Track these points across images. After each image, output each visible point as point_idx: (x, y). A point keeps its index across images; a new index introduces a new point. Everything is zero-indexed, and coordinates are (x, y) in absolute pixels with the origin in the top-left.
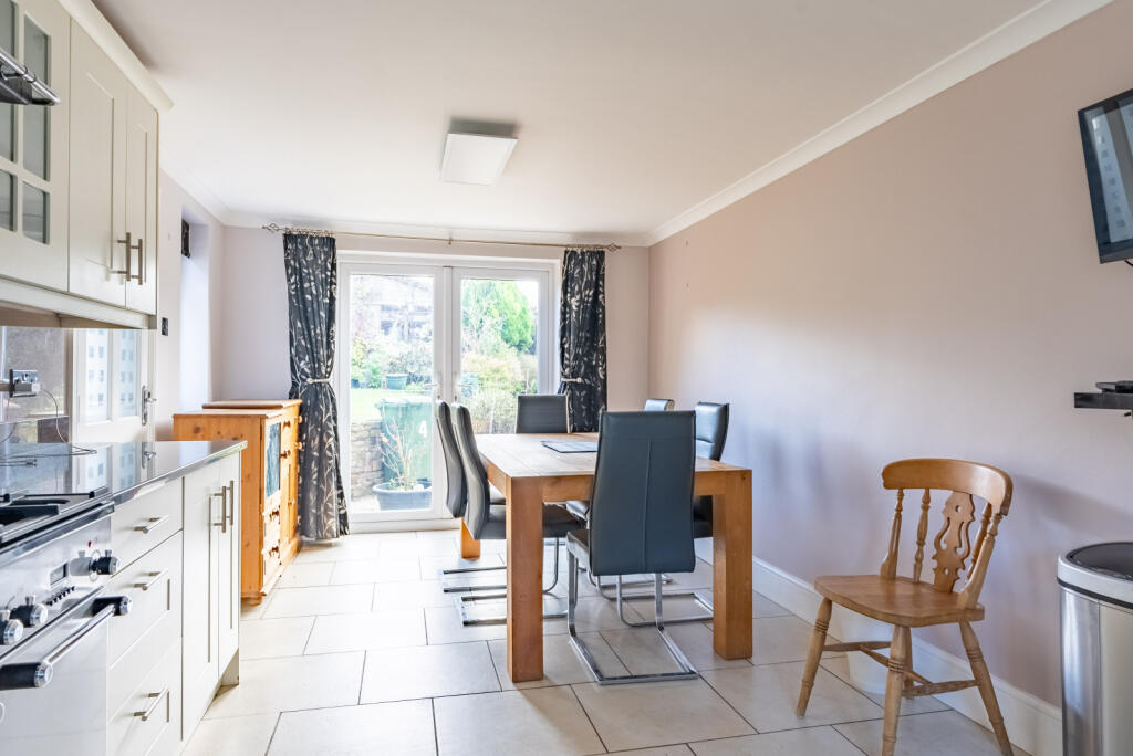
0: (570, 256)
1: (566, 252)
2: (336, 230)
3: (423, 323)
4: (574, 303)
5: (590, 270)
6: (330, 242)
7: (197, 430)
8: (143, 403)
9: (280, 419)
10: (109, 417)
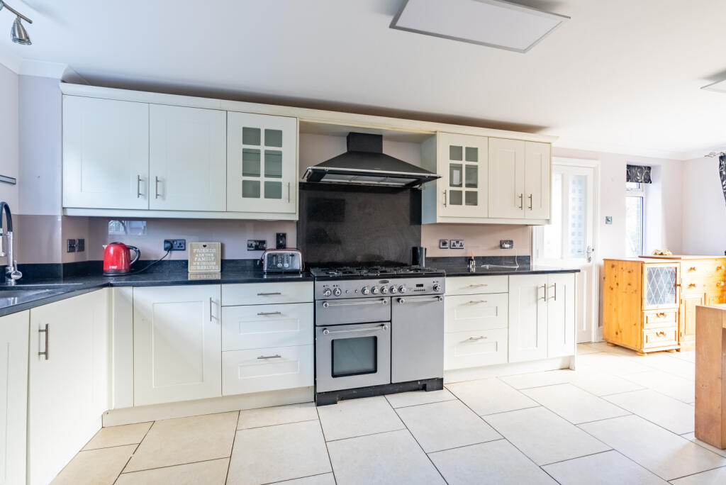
7: (613, 266)
8: (589, 254)
9: (674, 265)
10: (562, 258)
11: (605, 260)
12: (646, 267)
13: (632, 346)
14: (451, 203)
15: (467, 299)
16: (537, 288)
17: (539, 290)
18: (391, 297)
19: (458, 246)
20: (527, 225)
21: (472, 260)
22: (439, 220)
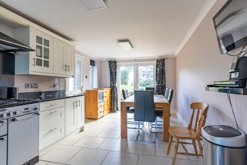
0: (158, 61)
1: (157, 60)
2: (117, 60)
3: (150, 74)
4: (158, 70)
5: (162, 63)
6: (116, 62)
7: (89, 92)
8: (81, 88)
9: (103, 91)
10: (74, 90)
11: (86, 90)
12: (98, 92)
13: (95, 118)
14: (37, 65)
15: (48, 112)
16: (74, 103)
17: (75, 103)
18: (8, 119)
19: (35, 86)
20: (64, 77)
21: (43, 93)
22: (30, 73)
